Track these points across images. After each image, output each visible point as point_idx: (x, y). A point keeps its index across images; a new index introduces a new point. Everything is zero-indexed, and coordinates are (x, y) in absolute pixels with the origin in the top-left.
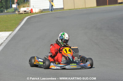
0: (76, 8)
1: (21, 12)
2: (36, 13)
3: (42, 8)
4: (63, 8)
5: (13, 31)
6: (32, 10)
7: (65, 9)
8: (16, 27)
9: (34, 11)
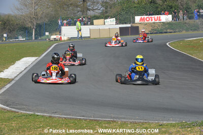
0: (101, 37)
1: (51, 39)
2: (64, 41)
3: (70, 37)
4: (89, 37)
5: (40, 56)
6: (61, 37)
7: (91, 37)
8: (43, 53)
9: (63, 39)
